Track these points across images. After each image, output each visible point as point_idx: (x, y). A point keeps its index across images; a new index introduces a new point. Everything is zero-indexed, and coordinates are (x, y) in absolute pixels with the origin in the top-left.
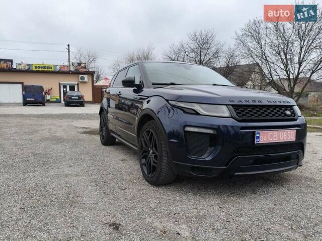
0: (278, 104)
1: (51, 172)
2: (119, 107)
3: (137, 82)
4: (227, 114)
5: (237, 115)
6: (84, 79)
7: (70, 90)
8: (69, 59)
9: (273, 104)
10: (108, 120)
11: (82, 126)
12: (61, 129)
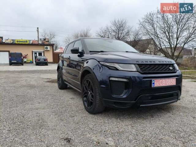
0: (165, 63)
1: (27, 107)
2: (69, 66)
3: (80, 51)
4: (135, 70)
5: (141, 70)
6: (48, 48)
7: (39, 55)
8: (38, 36)
9: (162, 63)
10: (63, 74)
11: (46, 78)
12: (33, 80)
